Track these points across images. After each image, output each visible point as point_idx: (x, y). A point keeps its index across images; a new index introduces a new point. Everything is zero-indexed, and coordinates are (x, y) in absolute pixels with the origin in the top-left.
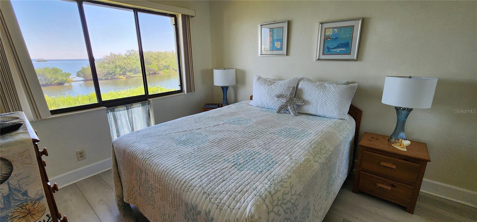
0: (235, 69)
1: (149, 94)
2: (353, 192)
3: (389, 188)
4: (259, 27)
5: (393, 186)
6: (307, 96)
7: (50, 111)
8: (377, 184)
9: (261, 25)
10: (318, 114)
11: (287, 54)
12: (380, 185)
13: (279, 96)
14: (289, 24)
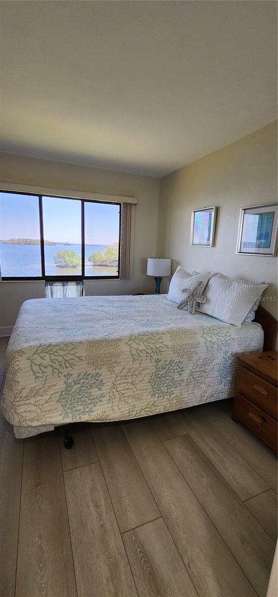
0: (170, 260)
1: (85, 276)
2: (232, 419)
3: (259, 421)
4: (193, 213)
5: (264, 419)
6: (211, 294)
7: (2, 278)
8: (249, 413)
9: (194, 212)
10: (215, 315)
11: (214, 245)
12: (251, 415)
13: (184, 291)
14: (217, 210)
